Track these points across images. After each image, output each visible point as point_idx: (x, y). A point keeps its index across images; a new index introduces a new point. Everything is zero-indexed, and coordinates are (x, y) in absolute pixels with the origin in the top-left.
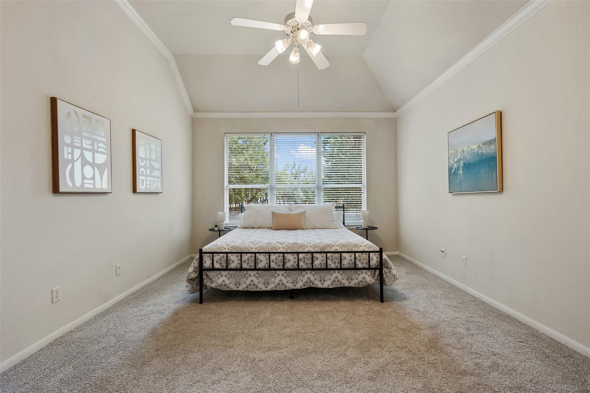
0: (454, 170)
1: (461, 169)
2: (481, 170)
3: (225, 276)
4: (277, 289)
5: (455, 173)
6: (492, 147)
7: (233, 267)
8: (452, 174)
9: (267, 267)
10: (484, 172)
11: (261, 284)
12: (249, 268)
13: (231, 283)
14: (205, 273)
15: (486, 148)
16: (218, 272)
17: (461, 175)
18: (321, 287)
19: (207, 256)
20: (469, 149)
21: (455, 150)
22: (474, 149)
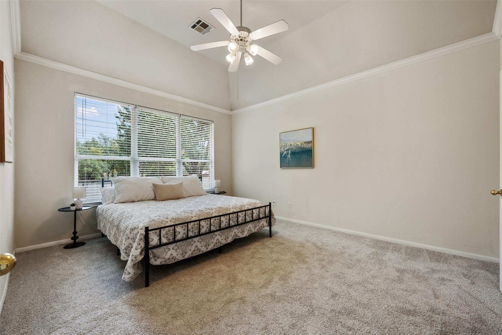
0: (284, 155)
1: (289, 155)
2: (303, 156)
3: (173, 249)
4: (215, 248)
5: (284, 156)
6: (310, 145)
7: (179, 238)
8: (283, 157)
9: (208, 231)
10: (305, 157)
11: (203, 247)
12: (194, 235)
13: (178, 254)
14: (151, 252)
15: (306, 145)
16: (165, 247)
17: (289, 158)
18: (242, 237)
19: (153, 233)
20: (295, 144)
21: (285, 144)
22: (299, 145)
